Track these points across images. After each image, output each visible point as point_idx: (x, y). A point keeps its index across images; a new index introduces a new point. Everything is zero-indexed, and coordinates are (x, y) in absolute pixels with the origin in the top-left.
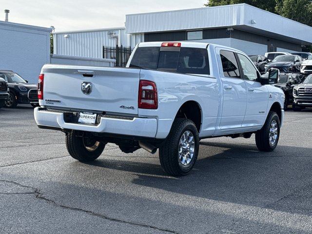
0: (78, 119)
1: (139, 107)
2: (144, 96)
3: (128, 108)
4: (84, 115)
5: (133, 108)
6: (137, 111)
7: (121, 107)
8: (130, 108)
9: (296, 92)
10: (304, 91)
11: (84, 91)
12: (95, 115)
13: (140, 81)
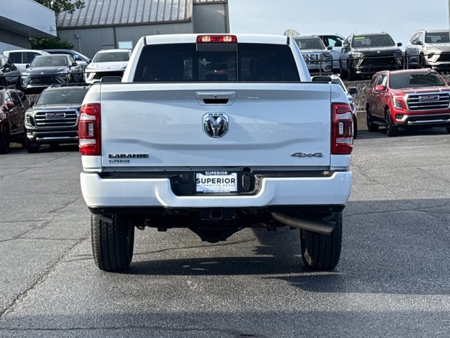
0: (195, 186)
1: (333, 152)
2: (341, 132)
3: (309, 156)
4: (206, 177)
5: (320, 155)
6: (329, 159)
7: (294, 155)
8: (314, 155)
9: (31, 120)
10: (44, 117)
11: (210, 133)
12: (234, 176)
13: (333, 105)
